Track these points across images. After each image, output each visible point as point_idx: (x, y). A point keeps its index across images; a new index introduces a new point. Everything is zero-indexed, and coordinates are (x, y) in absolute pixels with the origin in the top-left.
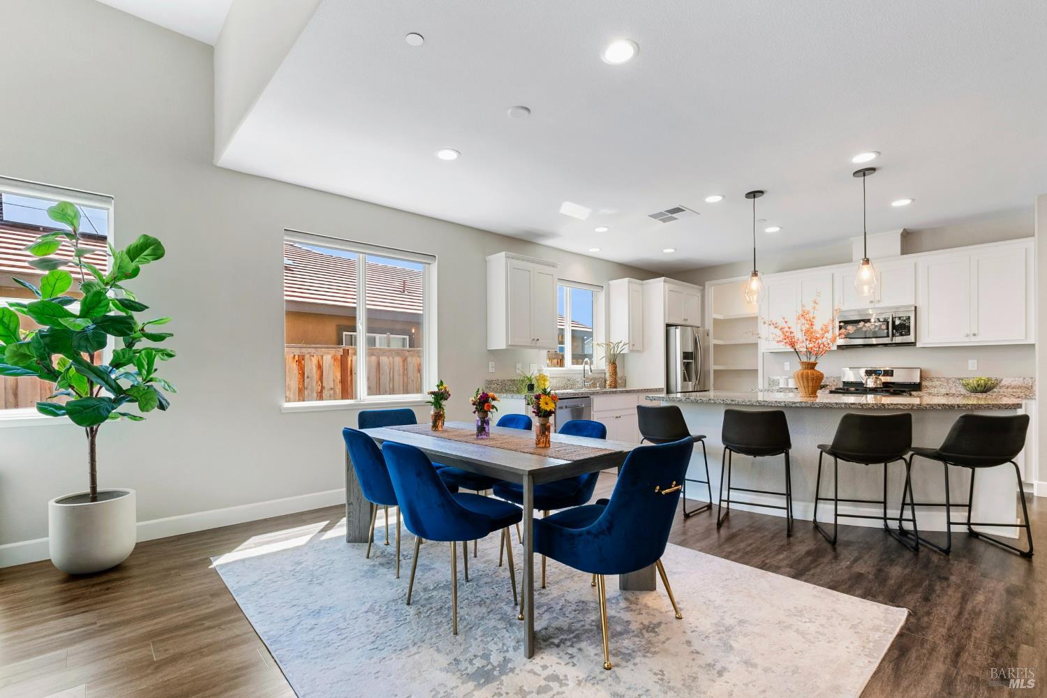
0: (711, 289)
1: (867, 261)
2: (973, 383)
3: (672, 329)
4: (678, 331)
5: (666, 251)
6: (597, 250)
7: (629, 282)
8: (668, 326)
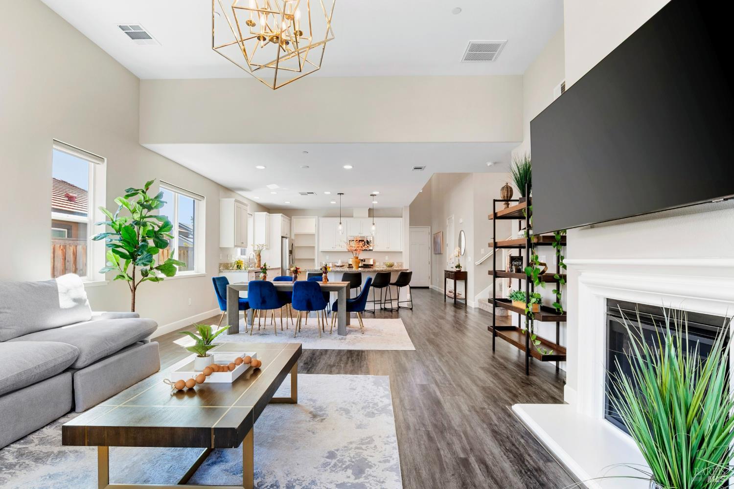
0: (294, 219)
1: (374, 224)
2: (389, 264)
3: (284, 239)
4: (287, 240)
5: (286, 202)
6: (258, 198)
7: (266, 215)
8: (282, 237)
